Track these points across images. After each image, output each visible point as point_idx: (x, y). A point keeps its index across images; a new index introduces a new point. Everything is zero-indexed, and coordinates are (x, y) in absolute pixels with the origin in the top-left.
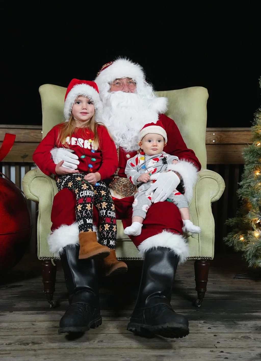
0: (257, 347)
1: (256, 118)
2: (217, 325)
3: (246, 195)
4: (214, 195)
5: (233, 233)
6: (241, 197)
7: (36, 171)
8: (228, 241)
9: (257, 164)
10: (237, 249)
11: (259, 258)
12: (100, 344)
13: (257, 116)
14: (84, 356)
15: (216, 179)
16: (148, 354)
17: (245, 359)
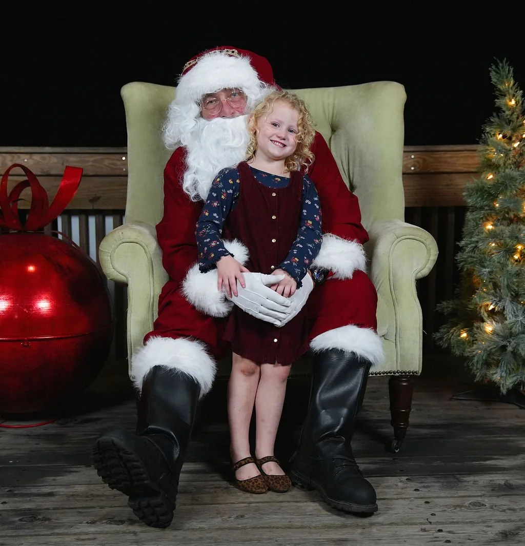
0: (496, 520)
1: (486, 134)
2: (429, 485)
3: (470, 263)
4: (420, 266)
5: (449, 326)
6: (463, 268)
7: (122, 233)
8: (441, 339)
9: (489, 211)
10: (456, 353)
11: (493, 366)
12: (240, 521)
13: (488, 129)
14: (215, 542)
15: (424, 241)
16: (321, 538)
17: (478, 542)
